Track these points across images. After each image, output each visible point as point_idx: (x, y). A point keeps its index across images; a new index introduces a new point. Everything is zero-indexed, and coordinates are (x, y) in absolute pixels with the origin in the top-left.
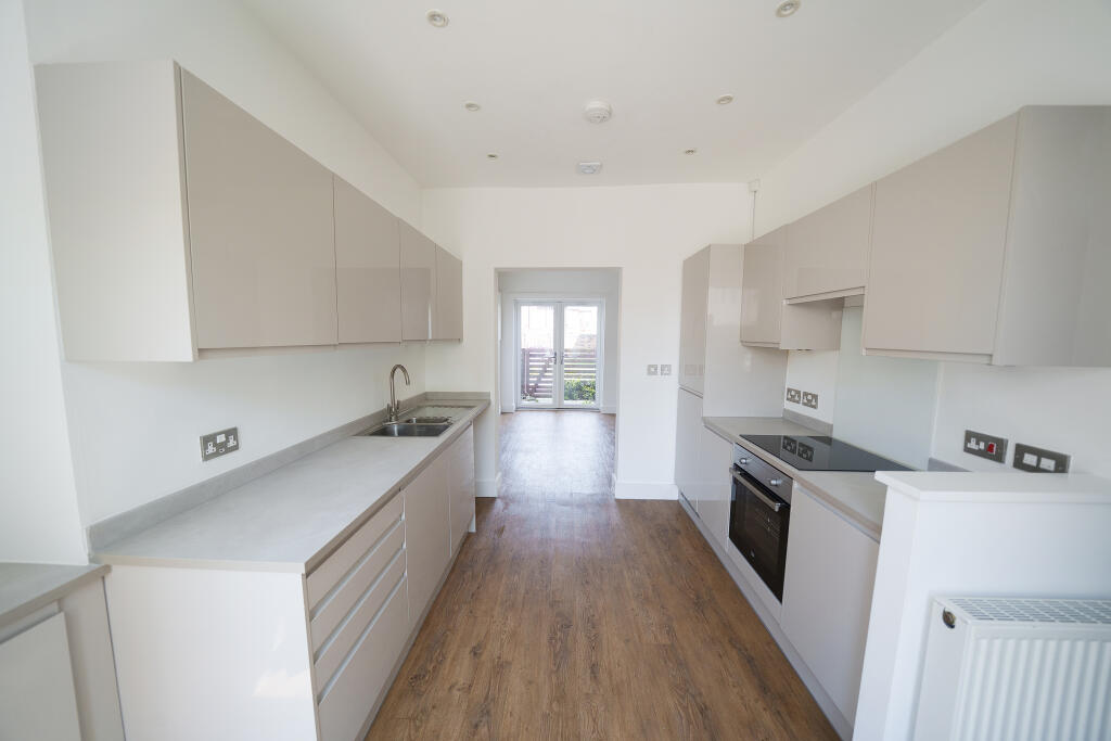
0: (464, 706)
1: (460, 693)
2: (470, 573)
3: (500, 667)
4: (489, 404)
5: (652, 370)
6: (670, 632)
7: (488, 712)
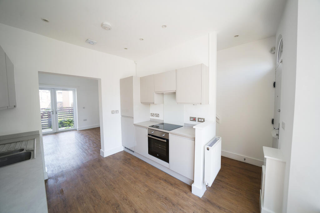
5: (113, 112)
6: (146, 186)
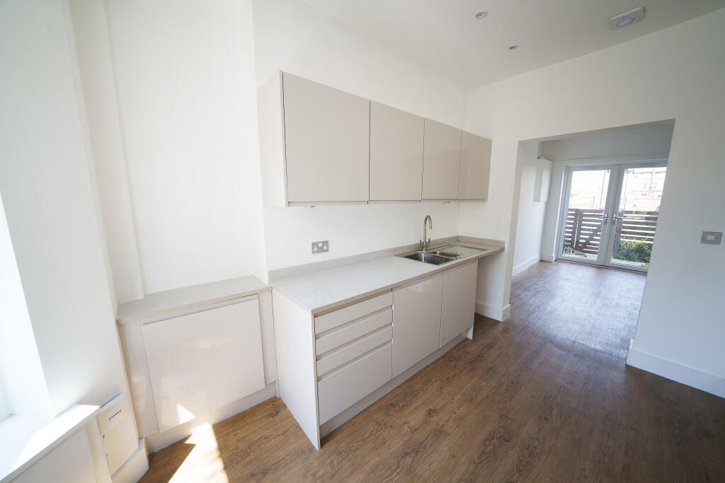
0: (406, 439)
1: (408, 429)
2: (453, 363)
3: (439, 433)
4: (503, 249)
7: (417, 452)
